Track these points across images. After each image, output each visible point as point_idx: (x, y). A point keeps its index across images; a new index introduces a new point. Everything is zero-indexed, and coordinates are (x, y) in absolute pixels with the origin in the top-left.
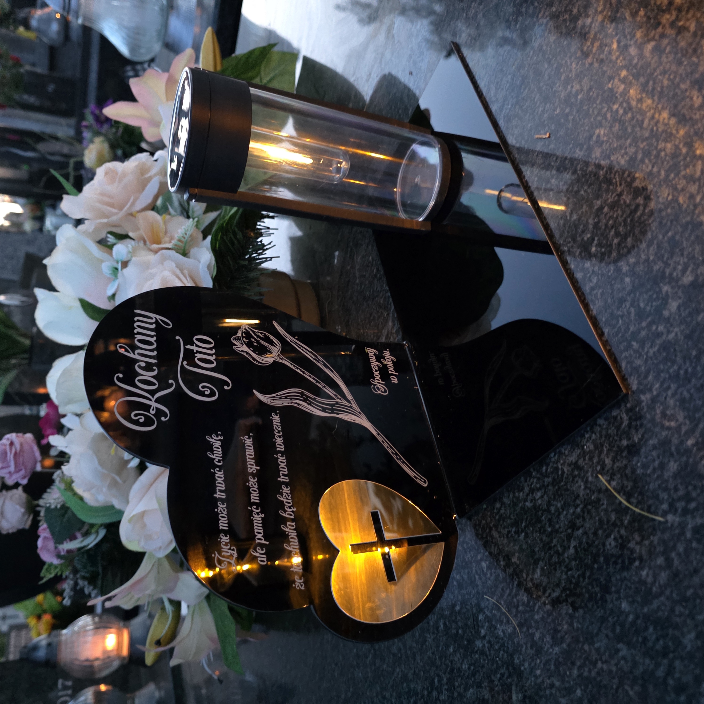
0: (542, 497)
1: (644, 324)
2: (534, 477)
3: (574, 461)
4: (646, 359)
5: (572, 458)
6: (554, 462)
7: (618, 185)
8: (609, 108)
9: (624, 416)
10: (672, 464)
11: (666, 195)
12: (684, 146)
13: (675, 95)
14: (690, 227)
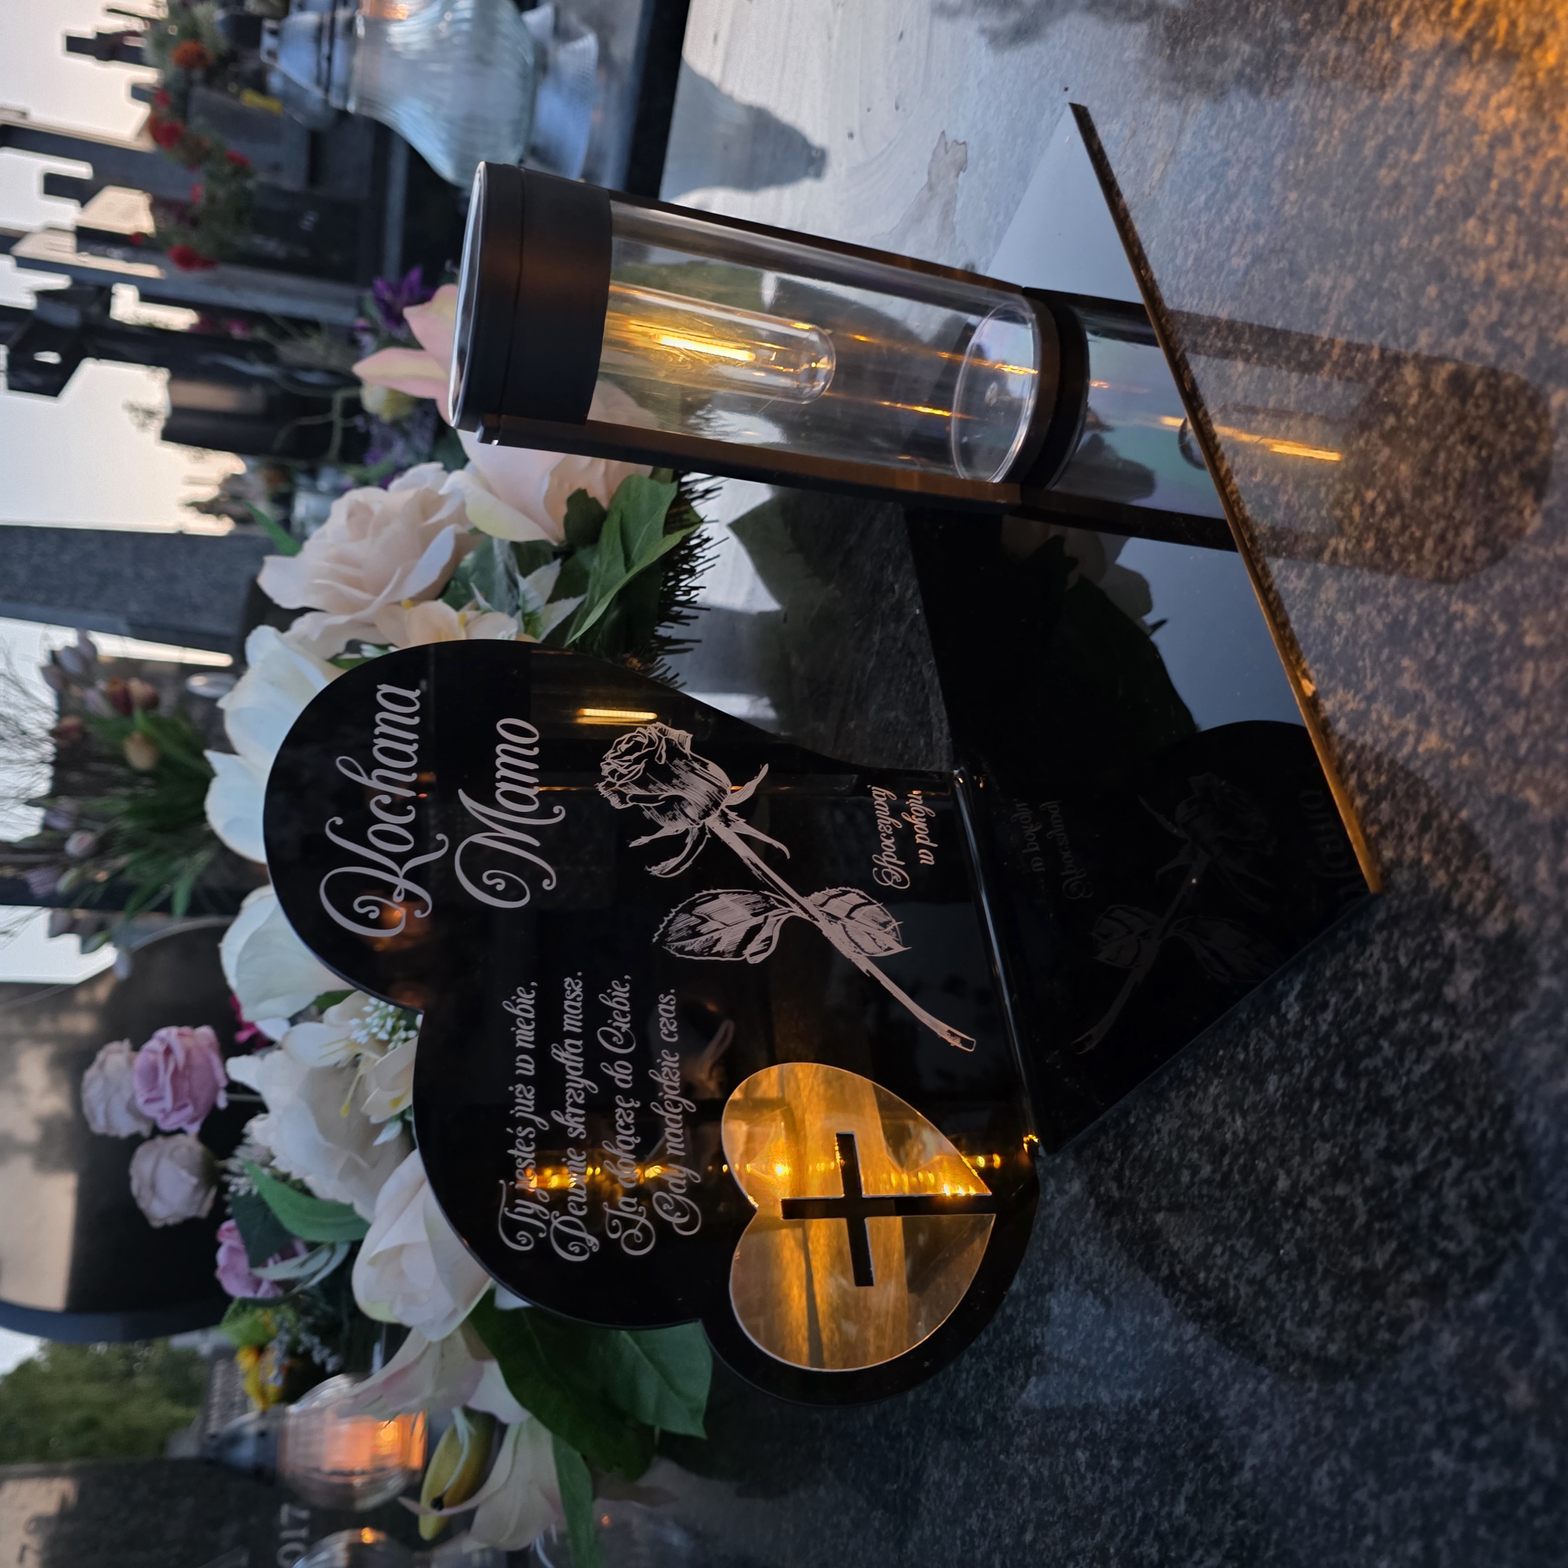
0: (1195, 1338)
1: (1406, 1005)
2: (1183, 1291)
3: (1259, 1277)
4: (1407, 1085)
5: (1257, 1269)
6: (1221, 1269)
7: (1369, 676)
8: (1359, 497)
9: (1359, 1201)
10: (1446, 1336)
11: (1460, 723)
12: (1501, 618)
13: (1489, 497)
14: (1504, 807)
